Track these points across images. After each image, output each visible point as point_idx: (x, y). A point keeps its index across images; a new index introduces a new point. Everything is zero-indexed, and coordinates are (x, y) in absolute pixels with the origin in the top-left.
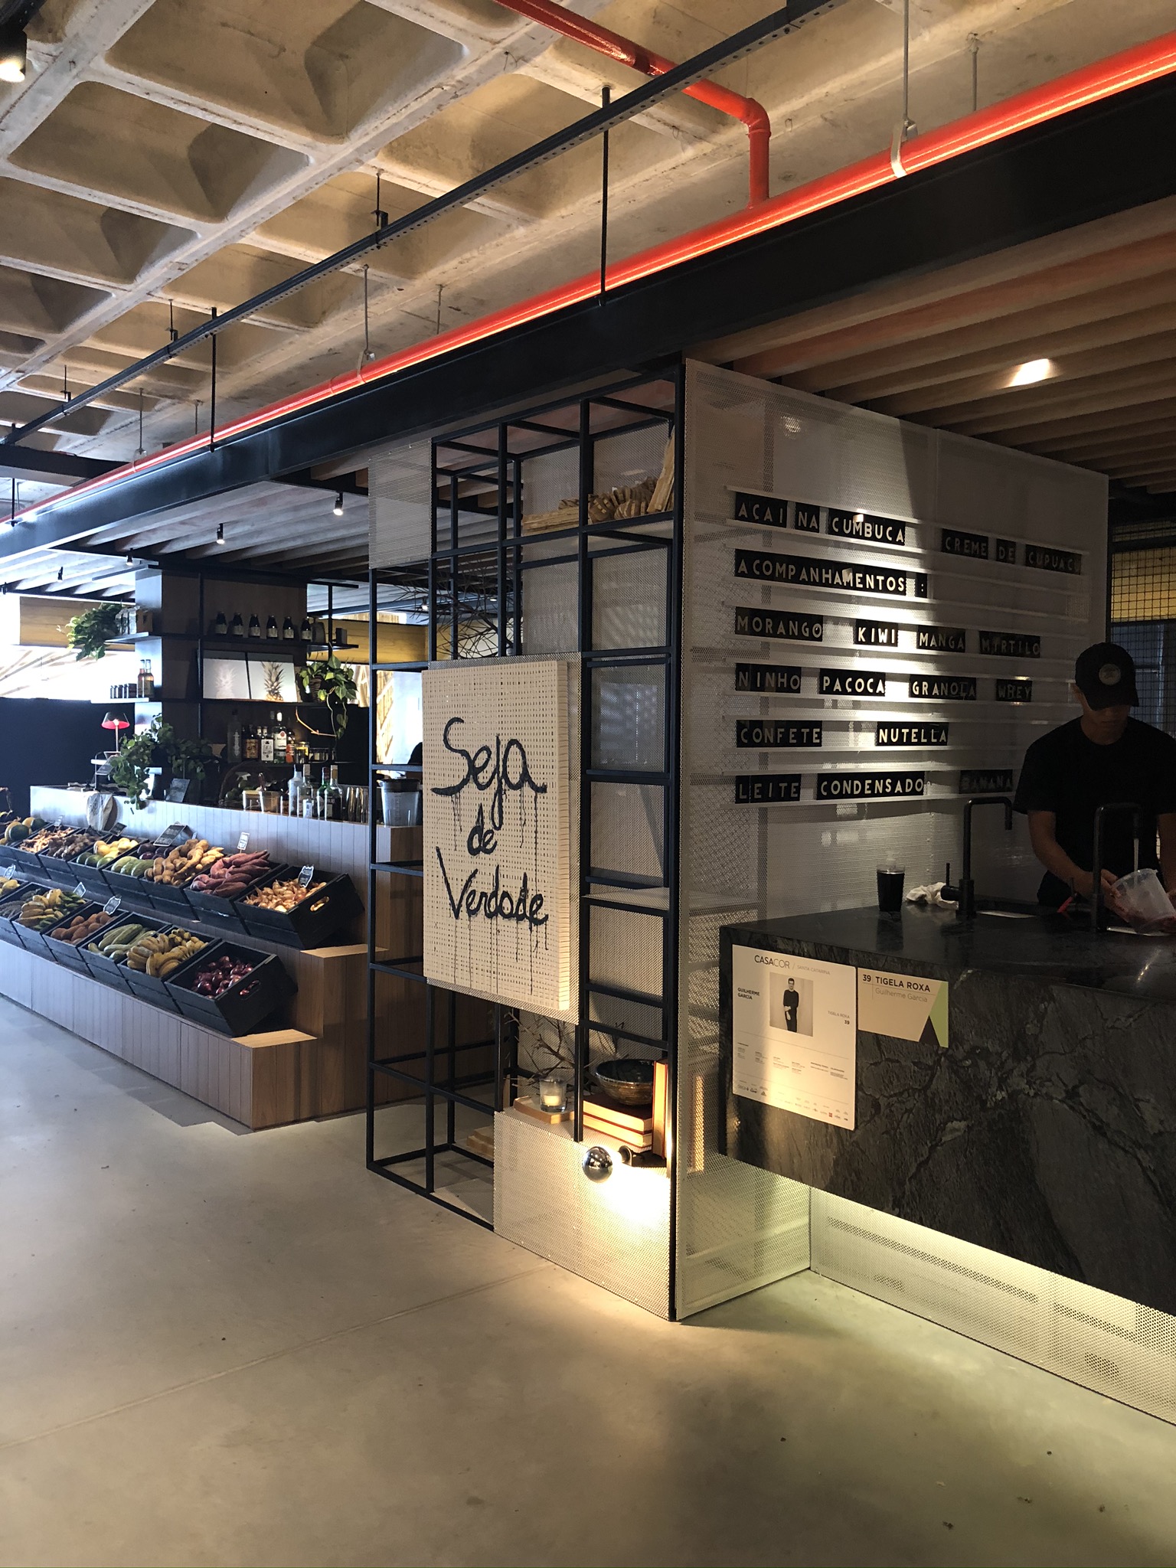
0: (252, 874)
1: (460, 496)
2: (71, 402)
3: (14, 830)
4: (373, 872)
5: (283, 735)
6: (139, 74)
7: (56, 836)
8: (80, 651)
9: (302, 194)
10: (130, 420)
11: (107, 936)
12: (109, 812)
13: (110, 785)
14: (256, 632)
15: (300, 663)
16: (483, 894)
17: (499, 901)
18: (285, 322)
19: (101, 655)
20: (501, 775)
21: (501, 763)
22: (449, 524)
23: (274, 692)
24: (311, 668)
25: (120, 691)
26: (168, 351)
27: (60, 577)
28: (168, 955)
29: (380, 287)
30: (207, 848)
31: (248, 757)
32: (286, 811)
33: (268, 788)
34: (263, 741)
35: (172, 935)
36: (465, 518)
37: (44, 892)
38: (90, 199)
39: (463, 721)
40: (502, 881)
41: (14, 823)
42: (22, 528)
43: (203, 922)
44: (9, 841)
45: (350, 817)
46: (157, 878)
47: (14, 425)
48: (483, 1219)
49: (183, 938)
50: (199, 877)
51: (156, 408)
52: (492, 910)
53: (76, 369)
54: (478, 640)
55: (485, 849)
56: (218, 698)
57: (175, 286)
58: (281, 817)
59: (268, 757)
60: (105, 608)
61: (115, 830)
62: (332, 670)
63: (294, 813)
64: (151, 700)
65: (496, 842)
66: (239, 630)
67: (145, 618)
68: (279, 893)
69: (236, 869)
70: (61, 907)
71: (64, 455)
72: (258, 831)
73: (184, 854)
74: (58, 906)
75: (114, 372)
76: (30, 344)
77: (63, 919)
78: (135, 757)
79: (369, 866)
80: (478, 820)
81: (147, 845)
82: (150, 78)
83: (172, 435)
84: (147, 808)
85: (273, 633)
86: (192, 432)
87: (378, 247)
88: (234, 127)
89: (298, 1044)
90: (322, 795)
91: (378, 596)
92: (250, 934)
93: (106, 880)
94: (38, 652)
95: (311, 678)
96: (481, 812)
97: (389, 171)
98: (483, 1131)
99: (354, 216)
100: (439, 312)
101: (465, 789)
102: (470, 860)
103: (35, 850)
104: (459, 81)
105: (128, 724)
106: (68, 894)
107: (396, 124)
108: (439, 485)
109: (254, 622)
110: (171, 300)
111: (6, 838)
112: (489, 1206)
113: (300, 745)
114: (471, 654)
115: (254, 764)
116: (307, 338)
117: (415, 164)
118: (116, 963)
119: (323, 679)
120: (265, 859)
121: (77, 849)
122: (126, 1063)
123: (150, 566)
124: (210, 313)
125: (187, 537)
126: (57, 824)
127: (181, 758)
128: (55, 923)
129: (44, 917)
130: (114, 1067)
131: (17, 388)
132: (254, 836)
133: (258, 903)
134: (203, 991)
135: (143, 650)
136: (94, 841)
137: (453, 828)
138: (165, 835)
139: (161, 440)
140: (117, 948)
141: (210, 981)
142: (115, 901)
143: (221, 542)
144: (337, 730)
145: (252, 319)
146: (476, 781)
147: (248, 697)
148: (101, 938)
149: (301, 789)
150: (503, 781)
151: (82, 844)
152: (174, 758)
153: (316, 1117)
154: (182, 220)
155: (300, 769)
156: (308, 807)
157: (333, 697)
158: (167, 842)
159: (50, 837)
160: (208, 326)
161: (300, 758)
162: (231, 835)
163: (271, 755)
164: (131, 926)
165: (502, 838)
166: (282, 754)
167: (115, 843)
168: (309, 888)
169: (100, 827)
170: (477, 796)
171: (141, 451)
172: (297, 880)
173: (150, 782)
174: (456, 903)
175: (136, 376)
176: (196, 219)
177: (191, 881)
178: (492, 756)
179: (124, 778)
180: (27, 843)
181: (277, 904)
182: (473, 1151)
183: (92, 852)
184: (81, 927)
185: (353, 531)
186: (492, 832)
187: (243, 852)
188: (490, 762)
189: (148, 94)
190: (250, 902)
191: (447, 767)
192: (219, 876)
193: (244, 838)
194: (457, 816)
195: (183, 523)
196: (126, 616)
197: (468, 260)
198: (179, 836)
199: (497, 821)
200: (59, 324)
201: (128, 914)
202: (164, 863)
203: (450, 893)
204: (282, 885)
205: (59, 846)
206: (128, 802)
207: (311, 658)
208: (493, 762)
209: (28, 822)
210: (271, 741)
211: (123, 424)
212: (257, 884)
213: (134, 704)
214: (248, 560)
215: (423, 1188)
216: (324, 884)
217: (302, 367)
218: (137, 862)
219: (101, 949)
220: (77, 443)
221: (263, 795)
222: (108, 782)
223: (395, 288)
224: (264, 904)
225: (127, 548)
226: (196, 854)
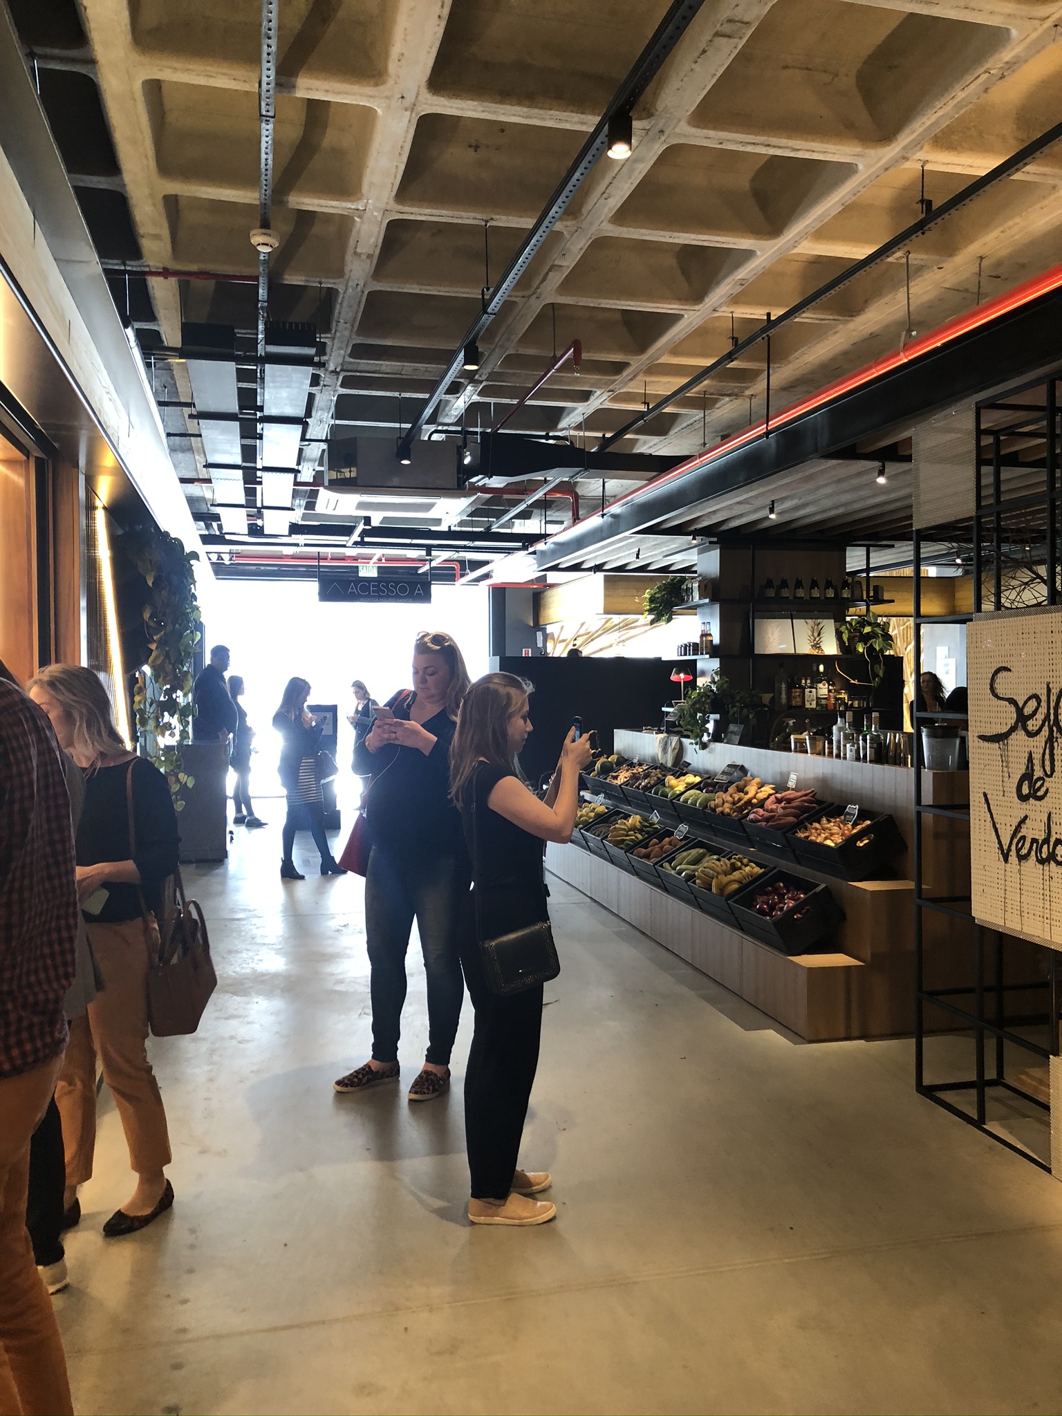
0: (803, 810)
1: (1003, 452)
2: (650, 411)
3: (603, 765)
4: (919, 814)
5: (824, 685)
6: (715, 128)
7: (635, 771)
8: (653, 617)
9: (850, 199)
10: (694, 419)
11: (679, 857)
12: (677, 751)
13: (676, 729)
14: (801, 593)
15: (839, 619)
16: (1034, 841)
17: (1051, 847)
18: (831, 315)
19: (669, 620)
20: (1051, 723)
21: (1052, 711)
22: (991, 480)
23: (817, 646)
24: (850, 624)
25: (685, 648)
26: (730, 357)
27: (638, 557)
28: (731, 877)
29: (920, 269)
30: (761, 785)
31: (794, 704)
32: (831, 753)
33: (814, 733)
34: (807, 690)
35: (733, 861)
36: (1007, 473)
37: (627, 817)
38: (671, 241)
39: (1010, 670)
40: (1054, 828)
41: (602, 760)
42: (610, 519)
43: (759, 850)
44: (599, 774)
45: (890, 761)
46: (719, 810)
47: (604, 435)
48: (1040, 1160)
49: (742, 863)
50: (755, 810)
51: (716, 406)
52: (1044, 856)
53: (653, 382)
54: (1023, 590)
55: (1035, 795)
56: (767, 652)
57: (735, 300)
58: (826, 759)
59: (811, 705)
60: (673, 580)
61: (682, 767)
62: (870, 624)
63: (838, 756)
64: (710, 657)
65: (1047, 790)
66: (785, 593)
67: (706, 586)
68: (827, 828)
69: (787, 805)
70: (641, 831)
71: (641, 455)
72: (805, 772)
73: (741, 790)
74: (638, 830)
75: (685, 381)
76: (618, 368)
77: (642, 841)
78: (698, 706)
79: (913, 807)
80: (1027, 767)
81: (709, 781)
82: (722, 130)
83: (729, 427)
84: (707, 749)
85: (816, 593)
86: (747, 423)
87: (923, 233)
88: (792, 154)
89: (848, 969)
90: (865, 740)
91: (922, 551)
92: (800, 864)
93: (676, 810)
94: (616, 619)
95: (850, 632)
96: (1030, 759)
97: (933, 160)
98: (1037, 1072)
99: (897, 208)
100: (979, 282)
101: (1013, 736)
102: (1019, 806)
103: (619, 781)
104: (1007, 63)
105: (691, 678)
106: (646, 820)
107: (942, 116)
108: (983, 443)
109: (799, 584)
110: (732, 312)
111: (596, 772)
112: (1046, 1148)
113: (841, 693)
114: (1016, 604)
115: (800, 712)
116: (851, 326)
117: (959, 148)
118: (687, 880)
119: (861, 633)
120: (813, 796)
121: (652, 782)
122: (696, 969)
123: (710, 543)
124: (765, 318)
125: (741, 516)
126: (635, 761)
127: (735, 706)
128: (637, 844)
129: (628, 838)
130: (688, 971)
131: (608, 405)
132: (802, 775)
133: (808, 837)
134: (761, 911)
135: (703, 614)
136: (665, 776)
137: (1001, 774)
138: (724, 773)
139: (720, 432)
140: (686, 869)
141: (767, 904)
142: (684, 828)
143: (773, 516)
144: (874, 679)
145: (806, 317)
146: (1025, 728)
147: (793, 652)
148: (673, 859)
149: (845, 734)
150: (1055, 729)
151: (656, 778)
152: (730, 706)
153: (864, 1036)
154: (744, 243)
155: (843, 716)
156: (851, 751)
157: (871, 649)
158: (725, 779)
159: (630, 771)
160: (764, 330)
161: (840, 705)
162: (781, 773)
163: (814, 703)
164: (697, 850)
165: (1054, 785)
166: (823, 702)
167: (682, 778)
168: (854, 825)
169: (669, 764)
170: (1026, 743)
171: (705, 444)
172: (843, 817)
173: (710, 726)
174: (1005, 847)
175: (703, 382)
176: (757, 239)
177: (748, 814)
178: (1042, 704)
179: (689, 723)
180: (612, 776)
181: (826, 838)
182: (1023, 1090)
183: (664, 785)
184: (657, 848)
185: (893, 496)
186: (1044, 780)
187: (793, 789)
188: (1040, 710)
189: (721, 143)
190: (801, 835)
191: (993, 715)
192: (772, 811)
193: (793, 777)
194: (1005, 761)
195: (739, 503)
196: (690, 586)
197: (1010, 228)
198: (735, 774)
199: (1048, 769)
200: (642, 347)
201: (695, 839)
202: (724, 797)
203: (998, 837)
204: (829, 821)
205: (638, 779)
206: (692, 744)
207: (849, 613)
208: (1043, 710)
209: (613, 758)
210: (814, 690)
211: (689, 423)
212: (807, 819)
213: (696, 660)
214: (794, 530)
215: (973, 1119)
216: (868, 822)
217: (845, 353)
218: (702, 795)
219: (674, 869)
220: (652, 443)
221: (809, 739)
222: (676, 726)
223: (935, 267)
224: (813, 838)
225: (692, 528)
226: (752, 790)
